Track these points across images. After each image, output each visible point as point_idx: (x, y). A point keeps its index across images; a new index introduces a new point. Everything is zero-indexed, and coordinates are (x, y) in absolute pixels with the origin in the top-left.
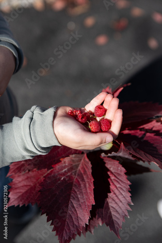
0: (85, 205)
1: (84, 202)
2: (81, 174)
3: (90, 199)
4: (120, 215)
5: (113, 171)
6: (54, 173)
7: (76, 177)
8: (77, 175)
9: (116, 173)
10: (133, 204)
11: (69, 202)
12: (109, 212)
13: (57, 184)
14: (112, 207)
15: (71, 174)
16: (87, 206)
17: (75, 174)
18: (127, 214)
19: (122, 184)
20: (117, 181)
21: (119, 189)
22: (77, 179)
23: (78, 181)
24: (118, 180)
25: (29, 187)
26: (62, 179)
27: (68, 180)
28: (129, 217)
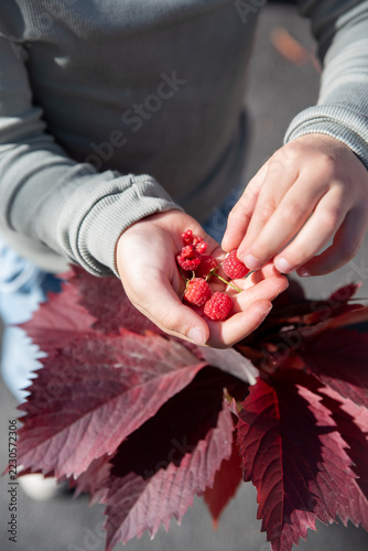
0: (102, 444)
1: (107, 437)
2: (156, 388)
3: (115, 440)
4: (145, 518)
5: (214, 438)
6: (114, 343)
7: (144, 386)
8: (149, 382)
9: (214, 444)
10: (179, 524)
13: (99, 366)
15: (141, 373)
17: (147, 380)
18: (155, 531)
19: (201, 474)
20: (200, 459)
21: (188, 476)
22: (140, 390)
23: (138, 395)
24: (203, 461)
26: (117, 366)
27: (124, 377)
28: (152, 538)
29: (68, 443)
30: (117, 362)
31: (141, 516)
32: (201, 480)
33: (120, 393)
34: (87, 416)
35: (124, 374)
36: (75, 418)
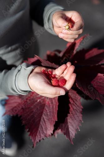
0: (52, 120)
1: (51, 118)
3: (55, 117)
5: (73, 98)
6: (33, 96)
7: (48, 100)
10: (83, 122)
11: (41, 117)
12: (67, 125)
13: (34, 104)
14: (70, 122)
15: (45, 98)
16: (52, 121)
17: (47, 98)
18: (79, 128)
21: (75, 111)
22: (48, 102)
23: (49, 104)
24: (75, 105)
26: (38, 101)
27: (42, 102)
28: (79, 130)
29: (43, 127)
30: (37, 100)
31: (72, 128)
32: (79, 109)
33: (44, 106)
34: (42, 117)
35: (41, 101)
36: (40, 121)
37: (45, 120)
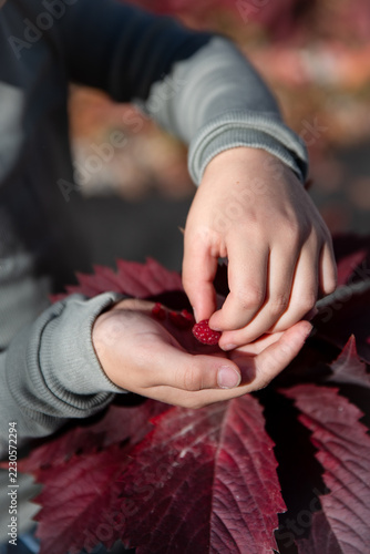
0: (259, 520)
1: (255, 511)
2: (235, 435)
3: (270, 501)
4: (362, 540)
5: (324, 420)
6: (159, 440)
7: (221, 446)
8: (222, 439)
9: (332, 424)
11: (209, 518)
12: (329, 537)
14: (337, 521)
15: (207, 439)
16: (264, 523)
17: (218, 440)
19: (356, 452)
20: (339, 445)
21: (350, 467)
22: (224, 452)
23: (229, 457)
24: (343, 443)
25: (90, 499)
26: (183, 454)
27: (199, 457)
30: (179, 453)
31: (356, 543)
33: (213, 473)
34: (213, 519)
35: (196, 455)
36: (206, 534)
37: (229, 526)
